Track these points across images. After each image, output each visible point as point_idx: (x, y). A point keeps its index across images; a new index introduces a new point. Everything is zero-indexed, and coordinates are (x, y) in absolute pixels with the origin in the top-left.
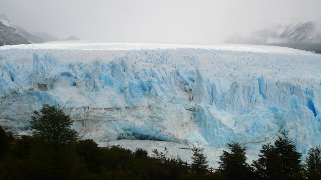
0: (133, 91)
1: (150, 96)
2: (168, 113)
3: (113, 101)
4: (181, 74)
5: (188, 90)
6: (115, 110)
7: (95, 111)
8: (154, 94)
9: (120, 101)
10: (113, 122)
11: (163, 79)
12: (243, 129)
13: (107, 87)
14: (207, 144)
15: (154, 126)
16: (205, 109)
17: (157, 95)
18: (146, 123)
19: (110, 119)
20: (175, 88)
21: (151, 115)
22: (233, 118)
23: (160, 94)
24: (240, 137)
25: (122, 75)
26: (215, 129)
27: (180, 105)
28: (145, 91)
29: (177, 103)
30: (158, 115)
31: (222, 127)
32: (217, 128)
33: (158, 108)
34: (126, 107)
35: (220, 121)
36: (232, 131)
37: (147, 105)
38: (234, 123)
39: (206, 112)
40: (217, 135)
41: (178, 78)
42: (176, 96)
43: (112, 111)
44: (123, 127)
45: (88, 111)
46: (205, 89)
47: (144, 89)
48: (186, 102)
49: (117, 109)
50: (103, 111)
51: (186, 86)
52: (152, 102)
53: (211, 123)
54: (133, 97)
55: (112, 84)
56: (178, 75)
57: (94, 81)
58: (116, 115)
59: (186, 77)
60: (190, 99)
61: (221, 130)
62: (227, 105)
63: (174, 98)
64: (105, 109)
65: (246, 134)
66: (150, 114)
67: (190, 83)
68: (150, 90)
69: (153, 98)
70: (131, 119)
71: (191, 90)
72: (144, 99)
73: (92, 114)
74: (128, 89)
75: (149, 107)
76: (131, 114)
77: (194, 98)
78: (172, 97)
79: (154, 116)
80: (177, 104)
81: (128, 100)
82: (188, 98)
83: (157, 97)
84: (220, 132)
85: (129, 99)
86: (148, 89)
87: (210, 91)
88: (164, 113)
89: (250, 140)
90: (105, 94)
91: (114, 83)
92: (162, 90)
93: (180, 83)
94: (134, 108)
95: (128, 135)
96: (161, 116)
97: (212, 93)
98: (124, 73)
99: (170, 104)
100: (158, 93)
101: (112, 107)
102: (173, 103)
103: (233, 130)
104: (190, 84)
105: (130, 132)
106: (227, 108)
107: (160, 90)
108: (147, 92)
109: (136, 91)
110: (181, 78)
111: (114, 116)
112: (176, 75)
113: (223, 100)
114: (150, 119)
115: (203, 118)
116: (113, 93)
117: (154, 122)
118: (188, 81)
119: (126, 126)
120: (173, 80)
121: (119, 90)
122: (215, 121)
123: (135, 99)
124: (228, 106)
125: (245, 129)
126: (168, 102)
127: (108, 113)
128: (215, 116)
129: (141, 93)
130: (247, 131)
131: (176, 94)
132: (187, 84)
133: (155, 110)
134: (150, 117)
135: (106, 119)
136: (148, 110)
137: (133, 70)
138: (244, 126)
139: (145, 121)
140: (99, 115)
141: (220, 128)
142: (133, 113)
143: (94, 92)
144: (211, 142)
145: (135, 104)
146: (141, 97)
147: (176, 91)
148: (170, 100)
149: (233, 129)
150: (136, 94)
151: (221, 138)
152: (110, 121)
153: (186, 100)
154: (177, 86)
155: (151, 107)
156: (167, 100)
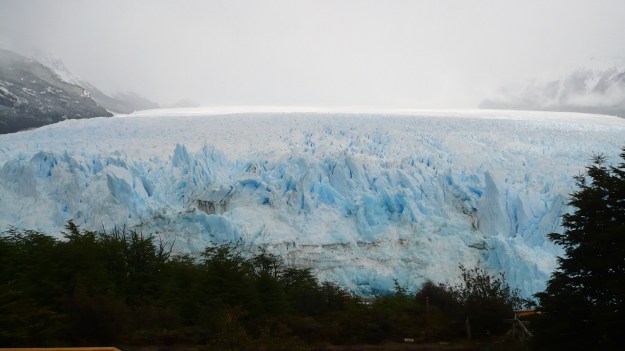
0: (372, 213)
1: (402, 222)
2: (435, 253)
3: (336, 232)
4: (455, 181)
5: (470, 210)
6: (339, 247)
7: (307, 250)
8: (409, 219)
9: (348, 232)
10: (337, 270)
11: (423, 191)
13: (323, 205)
15: (412, 277)
16: (507, 246)
17: (413, 219)
18: (397, 272)
19: (332, 264)
20: (445, 207)
21: (406, 257)
23: (420, 217)
25: (347, 182)
26: (526, 283)
27: (456, 237)
28: (392, 212)
29: (449, 234)
30: (417, 255)
31: (538, 278)
32: (529, 280)
33: (417, 243)
34: (359, 243)
35: (536, 267)
37: (397, 238)
39: (509, 252)
41: (450, 188)
42: (447, 221)
43: (336, 249)
44: (355, 278)
45: (294, 249)
46: (502, 208)
47: (390, 210)
48: (468, 233)
49: (343, 245)
50: (319, 250)
51: (466, 203)
52: (406, 232)
53: (518, 270)
54: (371, 223)
55: (333, 201)
56: (450, 183)
57: (303, 197)
58: (341, 256)
59: (464, 187)
60: (474, 228)
61: (538, 284)
62: (545, 238)
63: (445, 225)
64: (323, 246)
66: (403, 254)
67: (473, 197)
68: (401, 211)
69: (408, 226)
70: (368, 264)
71: (475, 210)
72: (390, 227)
73: (302, 256)
74: (361, 210)
75: (401, 241)
76: (368, 255)
77: (481, 224)
78: (441, 222)
79: (410, 258)
80: (450, 237)
81: (362, 229)
82: (470, 225)
83: (414, 223)
84: (536, 287)
85: (364, 227)
86: (397, 209)
87: (512, 211)
88: (429, 253)
90: (320, 219)
91: (336, 199)
92: (421, 209)
93: (453, 198)
94: (374, 244)
95: (364, 292)
96: (423, 258)
97: (515, 216)
98: (351, 180)
99: (438, 236)
100: (416, 216)
101: (334, 241)
102: (443, 235)
104: (473, 200)
105: (368, 288)
107: (418, 210)
108: (396, 214)
109: (377, 214)
110: (457, 187)
111: (338, 258)
112: (446, 183)
113: (537, 228)
114: (404, 264)
115: (503, 261)
116: (336, 217)
117: (410, 268)
118: (469, 194)
119: (360, 278)
120: (441, 192)
121: (345, 212)
122: (526, 268)
123: (375, 227)
124: (547, 240)
126: (434, 232)
127: (328, 253)
128: (526, 258)
129: (385, 216)
131: (447, 217)
132: (468, 199)
133: (412, 247)
134: (403, 260)
135: (325, 265)
136: (399, 247)
137: (366, 175)
139: (394, 268)
140: (312, 257)
141: (537, 281)
142: (373, 252)
143: (302, 216)
145: (375, 237)
146: (385, 224)
147: (448, 212)
148: (437, 228)
150: (376, 219)
152: (332, 268)
153: (466, 229)
154: (448, 203)
155: (405, 242)
156: (433, 229)
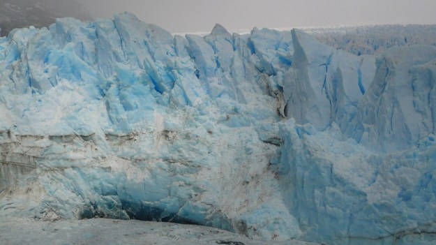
0: (127, 93)
1: (172, 104)
2: (216, 150)
3: (73, 118)
4: (260, 49)
5: (275, 89)
6: (77, 140)
7: (26, 142)
8: (181, 100)
9: (95, 119)
10: (69, 171)
11: (218, 65)
12: (393, 192)
13: (66, 83)
14: (300, 232)
15: (176, 184)
17: (188, 102)
18: (154, 176)
19: (62, 163)
20: (244, 85)
21: (170, 156)
22: (369, 162)
24: (386, 214)
25: (114, 53)
26: (317, 192)
27: (250, 129)
28: (161, 92)
29: (243, 125)
30: (185, 153)
31: (335, 186)
32: (322, 188)
33: (187, 136)
34: (108, 135)
35: (331, 168)
36: (362, 198)
37: (161, 129)
38: (370, 174)
40: (322, 208)
41: (254, 58)
42: (242, 107)
43: (71, 142)
44: (97, 183)
45: (8, 141)
47: (159, 89)
49: (85, 138)
50: (45, 142)
51: (271, 79)
52: (175, 121)
53: (307, 174)
54: (127, 107)
55: (79, 77)
56: (254, 51)
58: (79, 153)
59: (271, 57)
61: (333, 194)
62: (365, 126)
63: (236, 111)
64: (51, 138)
65: (403, 207)
66: (166, 151)
69: (179, 111)
70: (115, 164)
71: (281, 89)
72: (155, 113)
73: (17, 150)
74: (114, 87)
75: (166, 133)
76: (120, 153)
77: (289, 112)
78: (231, 107)
79: (176, 156)
80: (243, 129)
81: (113, 115)
82: (274, 111)
83: (188, 107)
84: (331, 199)
85: (117, 113)
86: (167, 86)
88: (204, 150)
89: (415, 225)
90: (57, 101)
91: (83, 73)
93: (256, 73)
94: (129, 138)
95: (110, 206)
96: (194, 157)
99: (224, 127)
100: (191, 98)
101: (70, 131)
102: (233, 125)
103: (365, 195)
104: (280, 74)
105: (114, 200)
106: (366, 134)
108: (166, 94)
109: (137, 94)
110: (261, 57)
111: (72, 155)
114: (165, 165)
116: (79, 99)
117: (174, 172)
118: (276, 66)
119: (105, 184)
120: (238, 64)
121: (96, 91)
122: (317, 169)
123: (132, 113)
124: (369, 129)
125: (399, 190)
126: (219, 122)
127: (58, 147)
128: (318, 155)
129: (150, 98)
130: (407, 198)
131: (243, 101)
132: (274, 73)
133: (180, 142)
134: (166, 159)
135: (51, 164)
136: (162, 140)
138: (396, 181)
139: (151, 171)
140: (33, 153)
141: (332, 189)
142: (126, 148)
143: (29, 95)
144: (309, 229)
145: (132, 126)
146: (149, 108)
147: (245, 94)
148: (225, 115)
149: (364, 190)
150: (133, 100)
151: (333, 218)
152: (62, 169)
153: (267, 117)
154: (249, 80)
155: (170, 135)
156: (218, 116)
